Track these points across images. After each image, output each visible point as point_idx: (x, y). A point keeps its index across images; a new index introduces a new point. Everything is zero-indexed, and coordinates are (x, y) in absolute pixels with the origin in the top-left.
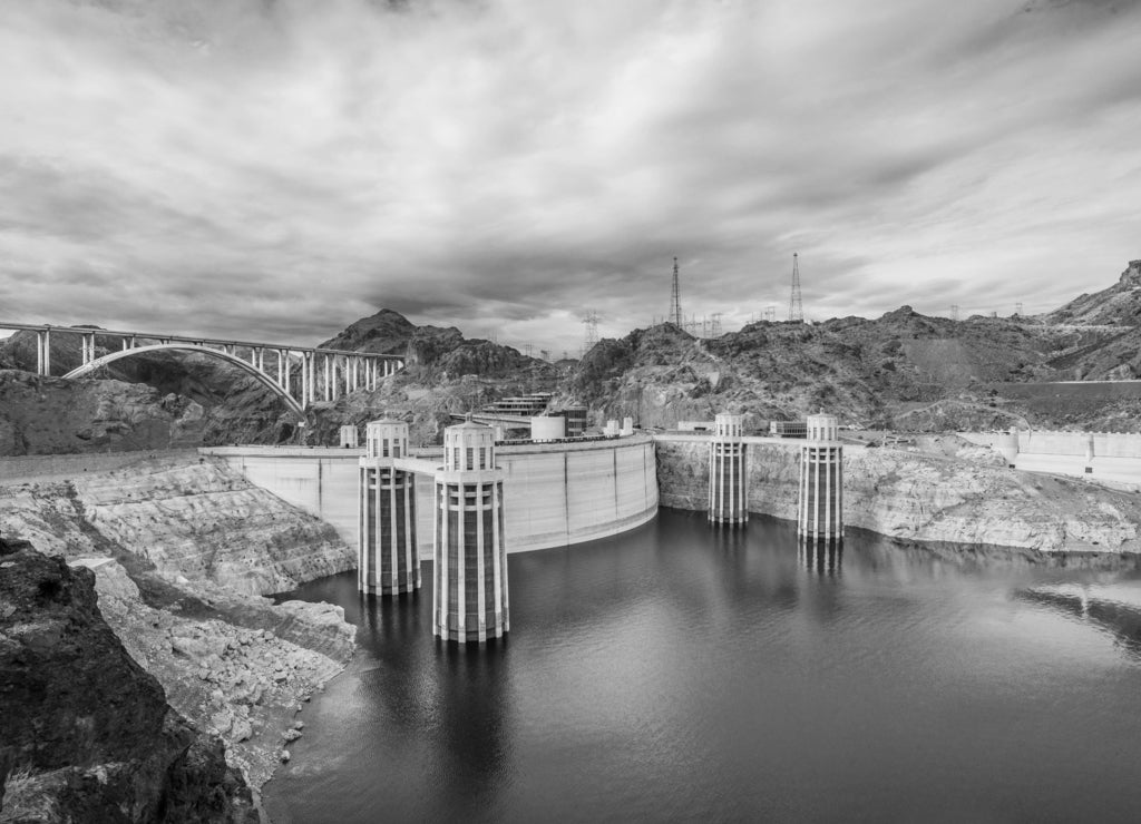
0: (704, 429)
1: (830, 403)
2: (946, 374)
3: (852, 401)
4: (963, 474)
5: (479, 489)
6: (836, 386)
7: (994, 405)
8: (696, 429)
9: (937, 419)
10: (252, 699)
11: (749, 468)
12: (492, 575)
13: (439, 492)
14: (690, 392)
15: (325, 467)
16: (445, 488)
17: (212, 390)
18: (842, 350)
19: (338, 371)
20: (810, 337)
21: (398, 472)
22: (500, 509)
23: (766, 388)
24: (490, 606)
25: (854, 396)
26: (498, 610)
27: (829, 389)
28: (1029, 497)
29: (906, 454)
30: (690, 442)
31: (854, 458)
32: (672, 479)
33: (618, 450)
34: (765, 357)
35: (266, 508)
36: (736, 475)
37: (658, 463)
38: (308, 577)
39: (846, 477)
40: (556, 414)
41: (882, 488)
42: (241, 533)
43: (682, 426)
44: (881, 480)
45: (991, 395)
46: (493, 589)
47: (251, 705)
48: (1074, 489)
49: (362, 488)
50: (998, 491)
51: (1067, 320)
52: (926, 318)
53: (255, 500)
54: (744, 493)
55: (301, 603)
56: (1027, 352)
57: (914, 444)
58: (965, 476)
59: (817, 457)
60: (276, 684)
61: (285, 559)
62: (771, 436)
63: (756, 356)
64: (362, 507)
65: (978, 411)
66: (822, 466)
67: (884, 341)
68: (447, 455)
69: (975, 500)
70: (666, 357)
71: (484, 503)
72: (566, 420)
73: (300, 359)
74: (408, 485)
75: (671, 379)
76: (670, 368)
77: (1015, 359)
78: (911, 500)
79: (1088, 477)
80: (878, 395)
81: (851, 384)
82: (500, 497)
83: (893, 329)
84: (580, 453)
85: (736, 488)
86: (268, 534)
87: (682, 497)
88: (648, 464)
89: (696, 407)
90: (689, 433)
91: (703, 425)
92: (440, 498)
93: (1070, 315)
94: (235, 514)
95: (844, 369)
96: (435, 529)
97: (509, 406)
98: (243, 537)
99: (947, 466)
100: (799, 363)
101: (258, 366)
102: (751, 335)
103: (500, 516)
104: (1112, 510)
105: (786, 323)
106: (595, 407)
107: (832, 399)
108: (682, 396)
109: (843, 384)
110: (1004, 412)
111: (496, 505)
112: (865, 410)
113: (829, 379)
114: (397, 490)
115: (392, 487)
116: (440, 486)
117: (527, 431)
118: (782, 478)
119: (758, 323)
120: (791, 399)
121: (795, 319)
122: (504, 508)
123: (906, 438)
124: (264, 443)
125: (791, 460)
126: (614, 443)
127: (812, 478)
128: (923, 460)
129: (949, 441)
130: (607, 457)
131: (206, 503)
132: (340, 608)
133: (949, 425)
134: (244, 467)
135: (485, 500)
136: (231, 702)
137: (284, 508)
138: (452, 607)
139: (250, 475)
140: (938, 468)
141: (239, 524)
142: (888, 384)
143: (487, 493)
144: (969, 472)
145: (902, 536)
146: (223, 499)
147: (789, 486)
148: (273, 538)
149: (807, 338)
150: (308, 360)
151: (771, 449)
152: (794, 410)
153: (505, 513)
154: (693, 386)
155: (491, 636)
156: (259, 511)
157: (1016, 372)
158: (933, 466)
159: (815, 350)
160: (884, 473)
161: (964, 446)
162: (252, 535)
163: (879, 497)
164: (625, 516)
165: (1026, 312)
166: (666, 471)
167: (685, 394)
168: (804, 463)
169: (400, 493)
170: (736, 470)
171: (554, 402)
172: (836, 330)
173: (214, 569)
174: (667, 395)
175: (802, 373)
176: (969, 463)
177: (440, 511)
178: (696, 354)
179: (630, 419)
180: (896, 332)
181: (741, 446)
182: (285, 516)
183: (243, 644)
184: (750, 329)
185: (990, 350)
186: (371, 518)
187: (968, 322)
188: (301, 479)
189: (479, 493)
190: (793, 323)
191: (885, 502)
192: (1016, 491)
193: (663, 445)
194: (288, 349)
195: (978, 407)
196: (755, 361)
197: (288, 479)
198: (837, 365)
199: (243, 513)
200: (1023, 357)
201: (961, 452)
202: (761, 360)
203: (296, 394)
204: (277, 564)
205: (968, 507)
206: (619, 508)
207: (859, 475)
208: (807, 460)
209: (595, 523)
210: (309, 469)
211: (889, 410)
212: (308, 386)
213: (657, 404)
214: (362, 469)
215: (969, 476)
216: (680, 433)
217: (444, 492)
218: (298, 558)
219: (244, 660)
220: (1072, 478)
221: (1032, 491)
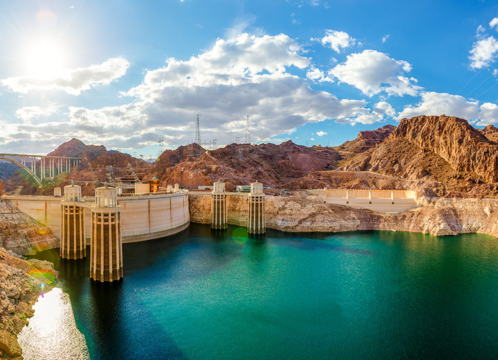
0: (209, 189)
1: (260, 178)
2: (304, 167)
3: (269, 177)
4: (308, 206)
5: (110, 215)
6: (263, 171)
7: (319, 180)
8: (206, 189)
9: (300, 185)
10: (16, 297)
11: (227, 205)
12: (115, 252)
13: (93, 216)
14: (203, 173)
15: (48, 205)
16: (95, 214)
17: (8, 174)
18: (265, 157)
19: (55, 164)
20: (253, 150)
21: (77, 207)
22: (119, 224)
23: (235, 172)
24: (114, 266)
25: (270, 175)
26: (118, 268)
27: (260, 173)
28: (330, 213)
29: (289, 199)
30: (203, 195)
31: (269, 200)
32: (195, 210)
33: (172, 198)
34: (235, 159)
35: (25, 221)
36: (222, 209)
37: (190, 204)
38: (40, 250)
39: (266, 208)
40: (146, 183)
41: (280, 212)
42: (15, 230)
43: (200, 188)
44: (280, 209)
45: (318, 176)
46: (116, 259)
47: (15, 300)
48: (343, 210)
49: (62, 214)
50: (320, 211)
51: (342, 150)
52: (297, 145)
53: (21, 217)
54: (225, 216)
55: (37, 260)
56: (330, 160)
57: (292, 195)
58: (309, 206)
59: (255, 200)
60: (25, 293)
61: (31, 241)
62: (237, 191)
63: (231, 158)
64: (62, 221)
65: (314, 182)
66: (257, 204)
67: (282, 153)
68: (97, 200)
69: (313, 215)
70: (194, 158)
71: (112, 221)
72: (150, 185)
73: (40, 160)
74: (80, 213)
75: (196, 167)
76: (195, 163)
77: (327, 163)
78: (290, 216)
79: (347, 205)
80: (279, 175)
81: (268, 171)
82: (119, 219)
83: (285, 149)
84: (155, 200)
85: (222, 214)
86: (25, 231)
87: (200, 218)
88: (185, 204)
89: (206, 180)
90: (203, 191)
91: (208, 187)
92: (93, 219)
93: (344, 148)
94: (14, 223)
95: (266, 165)
96: (91, 232)
97: (126, 179)
98: (16, 232)
99: (303, 202)
100: (248, 162)
101: (24, 164)
102: (229, 149)
103: (119, 227)
104: (354, 216)
105: (244, 144)
106: (163, 180)
107: (261, 176)
108: (200, 175)
109: (266, 170)
110: (323, 182)
111: (117, 222)
112: (274, 181)
113: (260, 169)
114: (76, 215)
115: (74, 213)
116: (93, 213)
117: (133, 190)
118: (241, 209)
119: (232, 144)
120: (245, 176)
121: (247, 143)
122: (121, 224)
123: (289, 192)
124: (26, 195)
125: (245, 202)
126: (170, 195)
127: (253, 209)
128: (295, 201)
129: (304, 193)
130: (167, 201)
131: (3, 218)
132: (52, 264)
133: (304, 187)
134: (17, 204)
135: (112, 220)
136: (8, 297)
137: (32, 221)
138: (98, 266)
139: (19, 207)
140: (300, 203)
141: (15, 226)
142: (282, 171)
143: (113, 217)
144: (311, 205)
145: (288, 231)
146: (9, 216)
147: (244, 212)
148: (27, 233)
149: (251, 151)
150: (43, 160)
151: (237, 197)
152: (246, 181)
153: (121, 226)
154: (204, 170)
155: (115, 280)
156: (22, 222)
157: (327, 167)
158: (298, 203)
159: (255, 157)
160: (281, 206)
161: (309, 195)
162: (19, 231)
163: (279, 216)
164: (175, 227)
165: (330, 146)
166: (193, 207)
167: (201, 174)
168: (250, 203)
169: (77, 216)
170: (222, 206)
171: (145, 177)
172: (263, 148)
173: (5, 244)
174: (194, 175)
175: (250, 165)
176: (311, 201)
177: (93, 224)
178: (206, 157)
179: (177, 184)
180: (286, 150)
181: (224, 196)
182: (32, 224)
183: (14, 275)
184: (228, 147)
185: (319, 159)
186: (66, 226)
187: (312, 148)
188: (38, 209)
189: (110, 217)
190: (247, 144)
191: (281, 218)
192: (326, 211)
193: (192, 196)
194: (36, 156)
195: (314, 180)
196: (230, 160)
197: (34, 209)
198: (263, 163)
199: (16, 222)
200: (329, 162)
201: (308, 197)
202: (233, 160)
203: (38, 175)
204: (29, 243)
205: (310, 218)
206: (172, 223)
207: (271, 207)
208: (251, 201)
209: (162, 230)
210: (42, 206)
211: (283, 181)
212: (43, 171)
213: (190, 178)
214: (62, 206)
215: (311, 206)
216: (199, 191)
217: (95, 216)
218: (37, 242)
219: (14, 281)
220: (343, 205)
221: (331, 211)
